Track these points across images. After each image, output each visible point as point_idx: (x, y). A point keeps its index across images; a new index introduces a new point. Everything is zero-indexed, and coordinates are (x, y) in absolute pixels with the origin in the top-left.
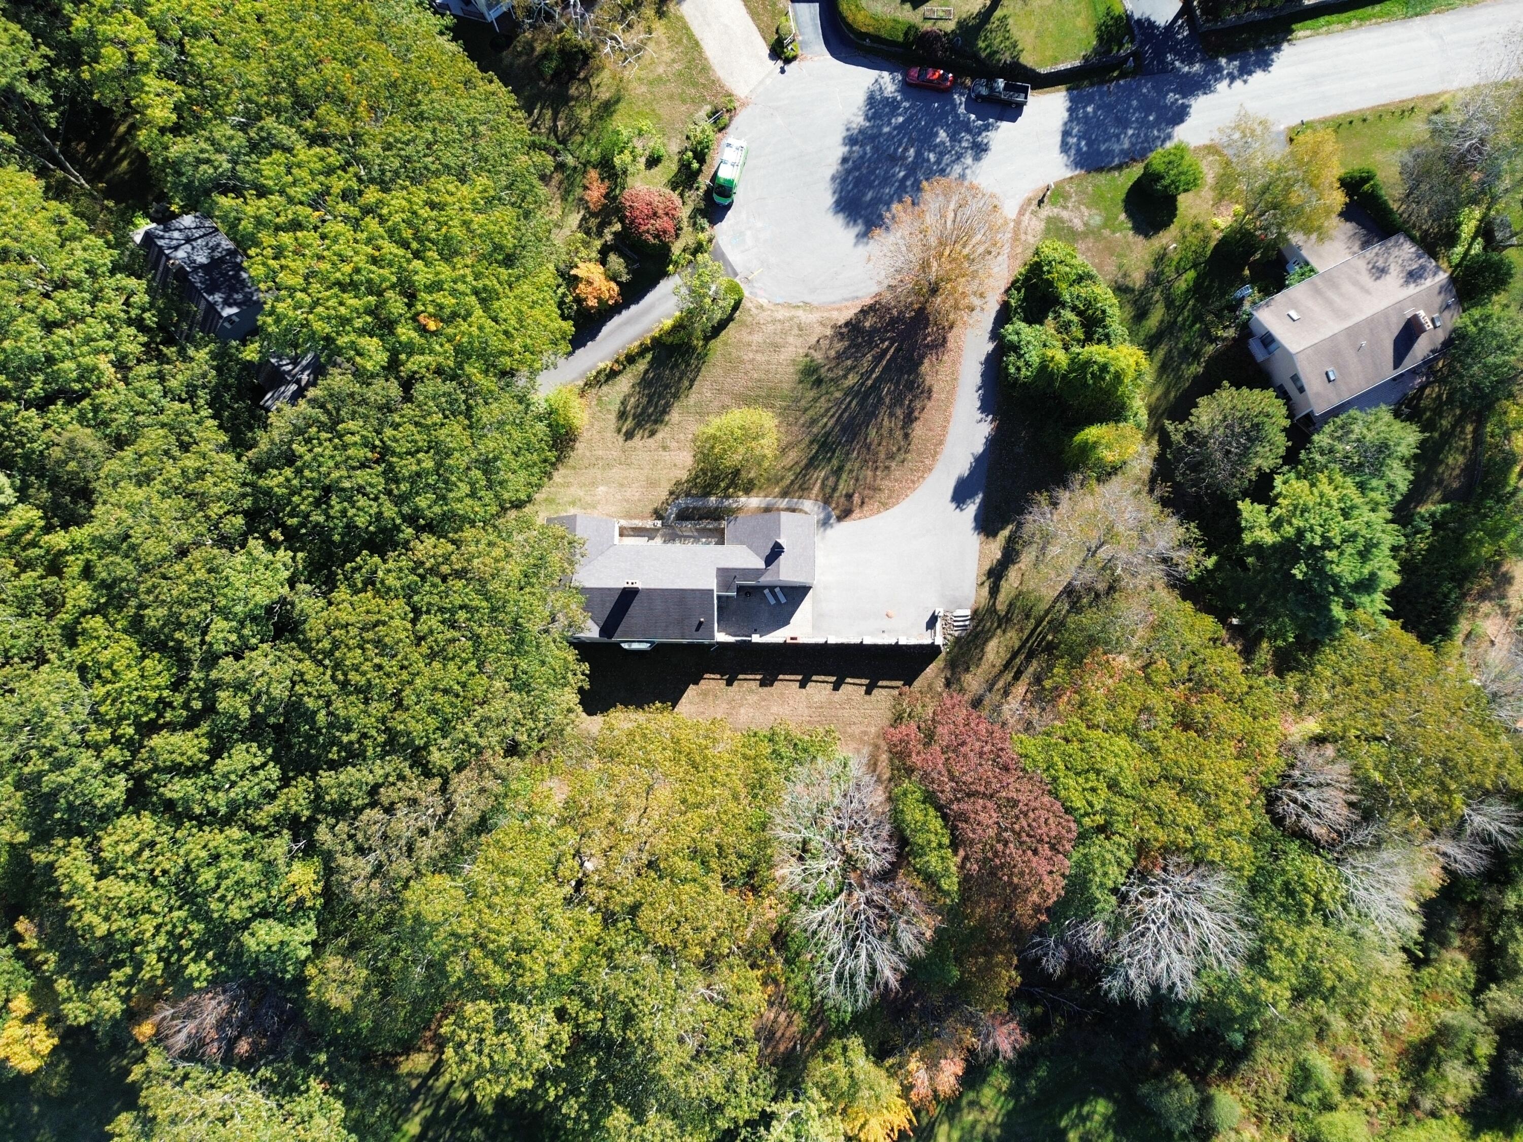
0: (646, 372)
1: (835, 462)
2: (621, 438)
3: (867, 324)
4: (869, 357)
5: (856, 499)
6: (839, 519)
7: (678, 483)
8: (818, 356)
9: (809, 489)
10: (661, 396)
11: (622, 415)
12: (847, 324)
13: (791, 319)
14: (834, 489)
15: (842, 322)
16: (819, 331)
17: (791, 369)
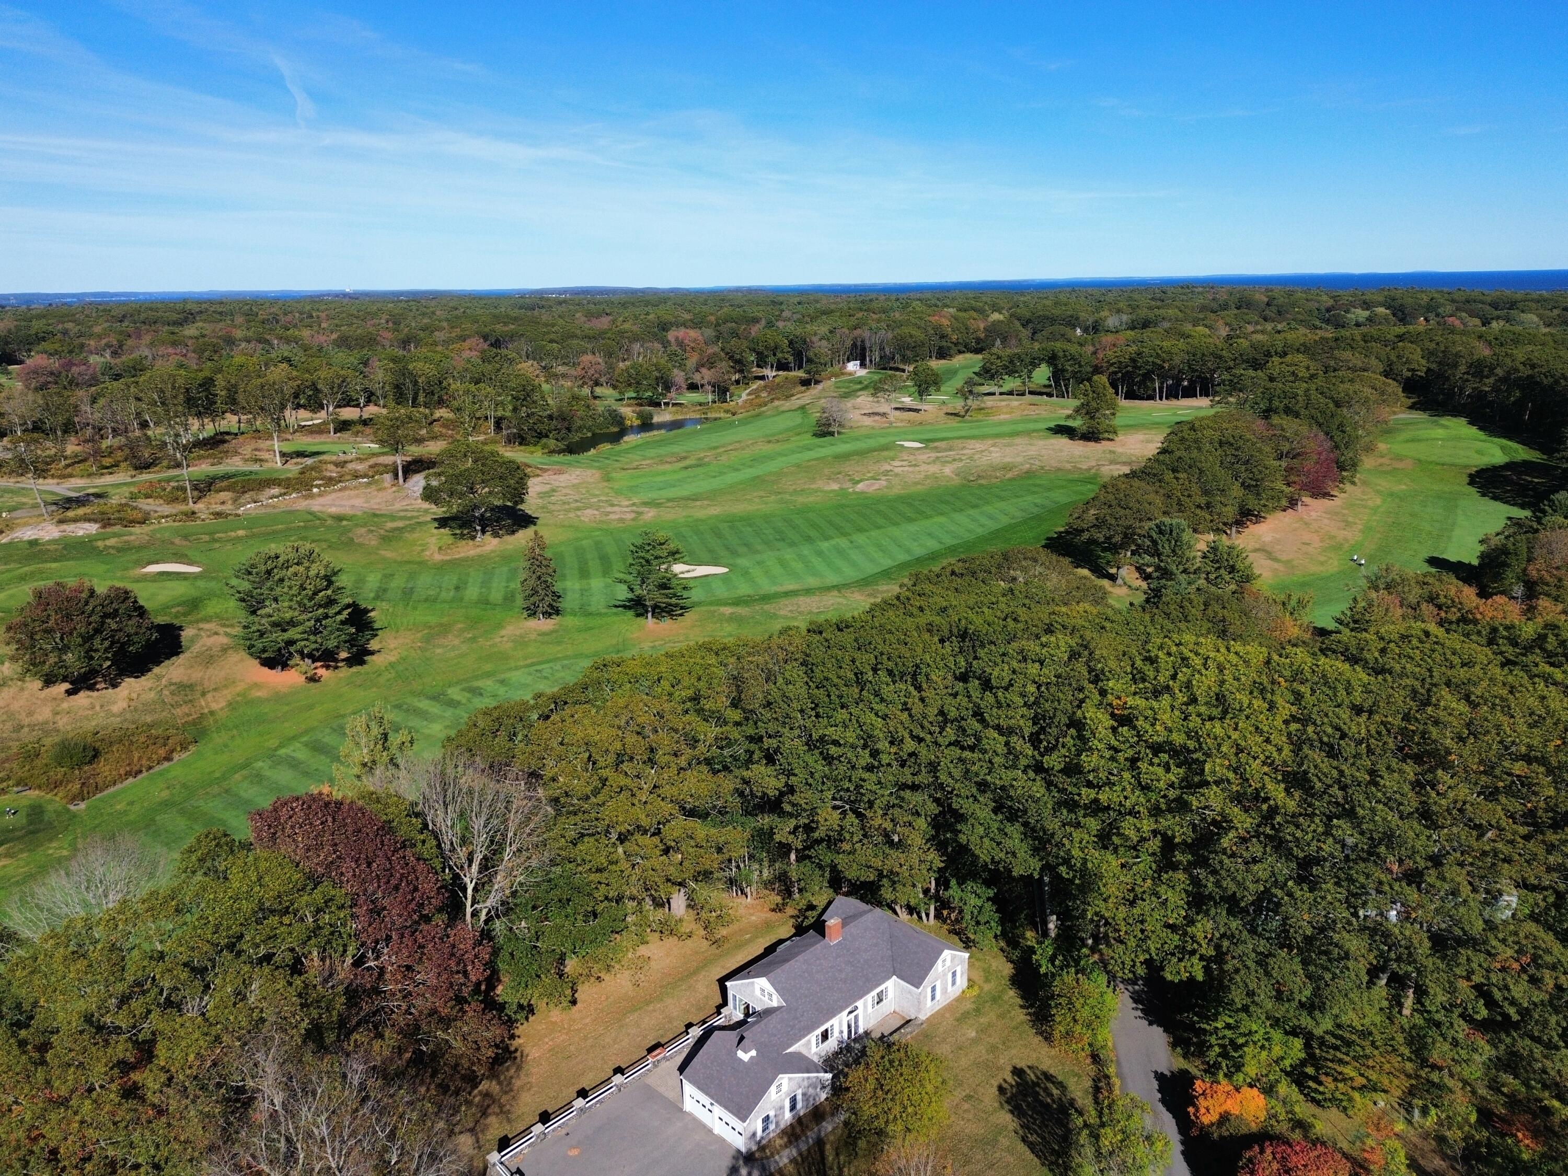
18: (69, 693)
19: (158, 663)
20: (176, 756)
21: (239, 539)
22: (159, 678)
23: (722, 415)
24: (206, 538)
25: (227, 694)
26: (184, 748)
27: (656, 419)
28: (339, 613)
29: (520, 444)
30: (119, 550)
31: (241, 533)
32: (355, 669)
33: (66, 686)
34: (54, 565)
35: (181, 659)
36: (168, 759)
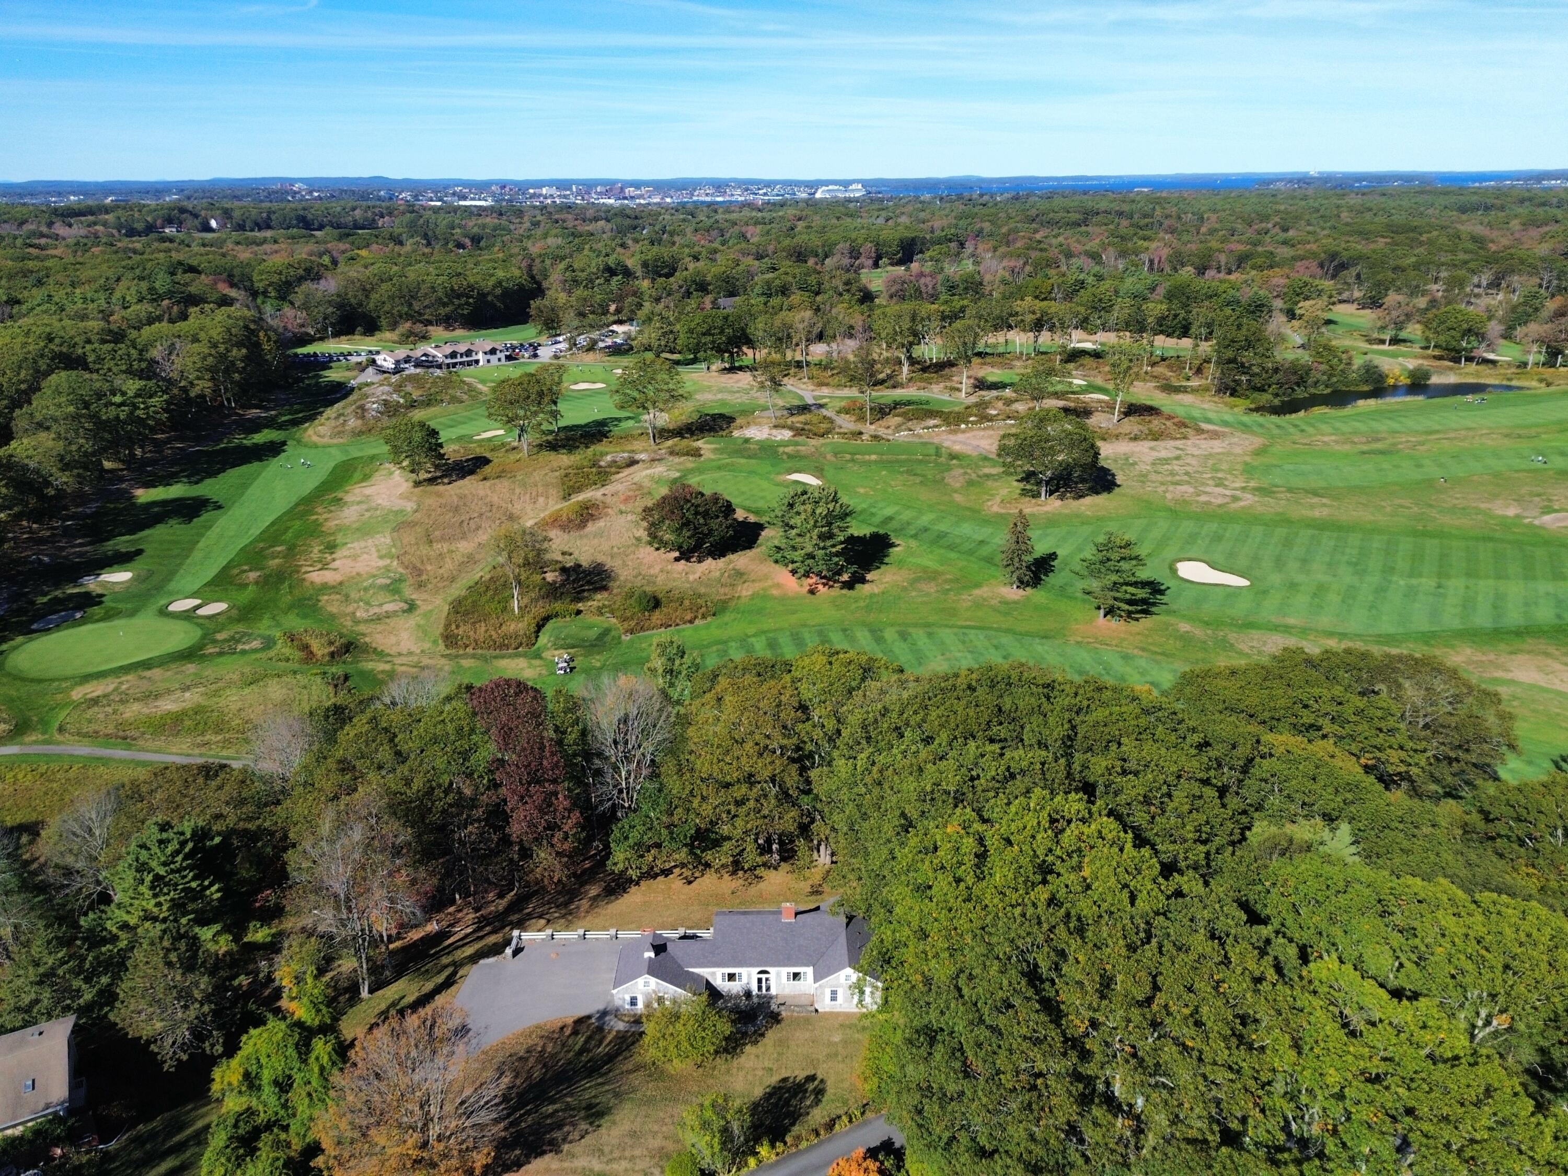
0: (793, 1124)
1: (584, 1058)
2: (819, 1076)
3: (518, 1152)
4: (523, 1125)
5: (568, 1032)
6: (589, 1017)
7: (756, 1042)
8: (583, 1126)
9: (616, 1037)
10: (776, 1105)
11: (819, 1092)
12: (543, 1153)
13: (609, 1161)
14: (589, 1038)
15: (547, 1157)
16: (577, 1148)
17: (617, 1118)
18: (677, 559)
19: (734, 551)
20: (697, 622)
21: (869, 463)
22: (731, 562)
23: (1534, 384)
24: (848, 457)
25: (757, 586)
26: (704, 617)
27: (1435, 380)
28: (833, 546)
29: (1232, 395)
30: (790, 456)
31: (874, 457)
32: (845, 591)
33: (677, 554)
34: (743, 461)
35: (750, 553)
36: (691, 622)
